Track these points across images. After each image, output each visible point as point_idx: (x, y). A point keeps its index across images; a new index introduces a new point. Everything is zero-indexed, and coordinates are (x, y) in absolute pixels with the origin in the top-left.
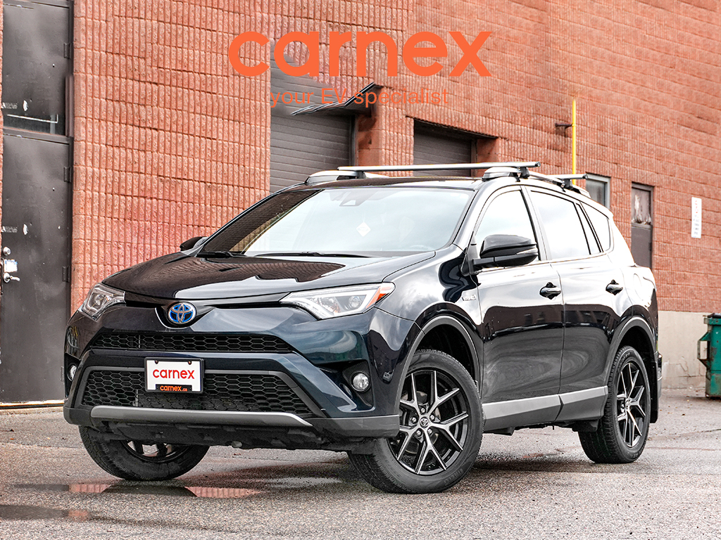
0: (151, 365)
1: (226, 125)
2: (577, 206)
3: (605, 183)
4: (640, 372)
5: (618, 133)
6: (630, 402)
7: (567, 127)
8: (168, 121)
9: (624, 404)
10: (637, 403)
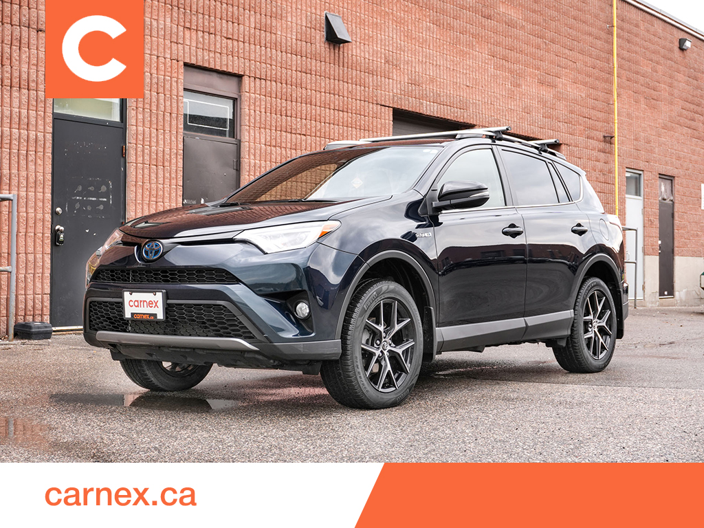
0: (126, 294)
1: (358, 133)
2: (549, 165)
3: (640, 174)
4: (606, 298)
5: (649, 142)
6: (596, 323)
7: (612, 137)
8: (313, 130)
9: (591, 324)
10: (604, 324)
